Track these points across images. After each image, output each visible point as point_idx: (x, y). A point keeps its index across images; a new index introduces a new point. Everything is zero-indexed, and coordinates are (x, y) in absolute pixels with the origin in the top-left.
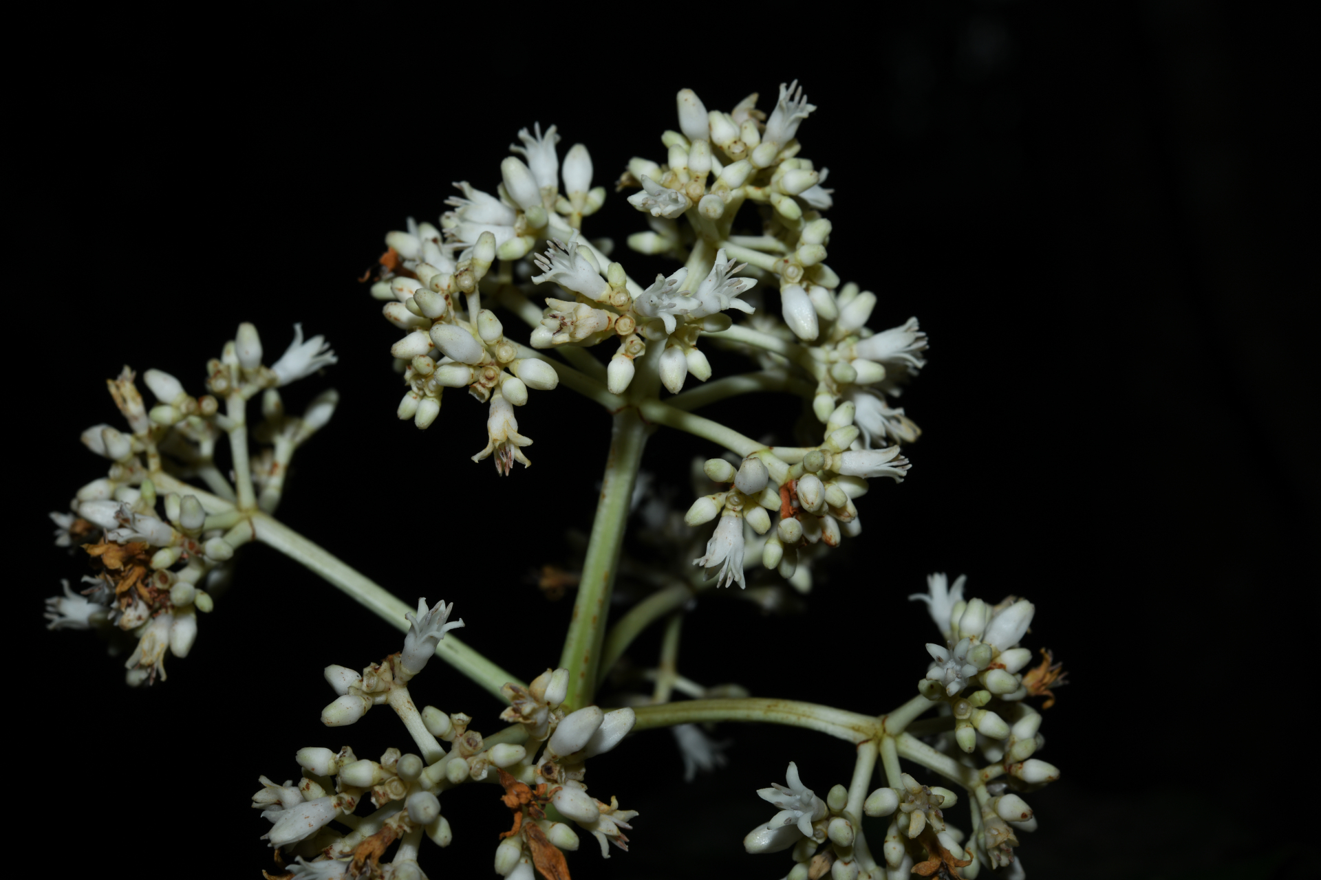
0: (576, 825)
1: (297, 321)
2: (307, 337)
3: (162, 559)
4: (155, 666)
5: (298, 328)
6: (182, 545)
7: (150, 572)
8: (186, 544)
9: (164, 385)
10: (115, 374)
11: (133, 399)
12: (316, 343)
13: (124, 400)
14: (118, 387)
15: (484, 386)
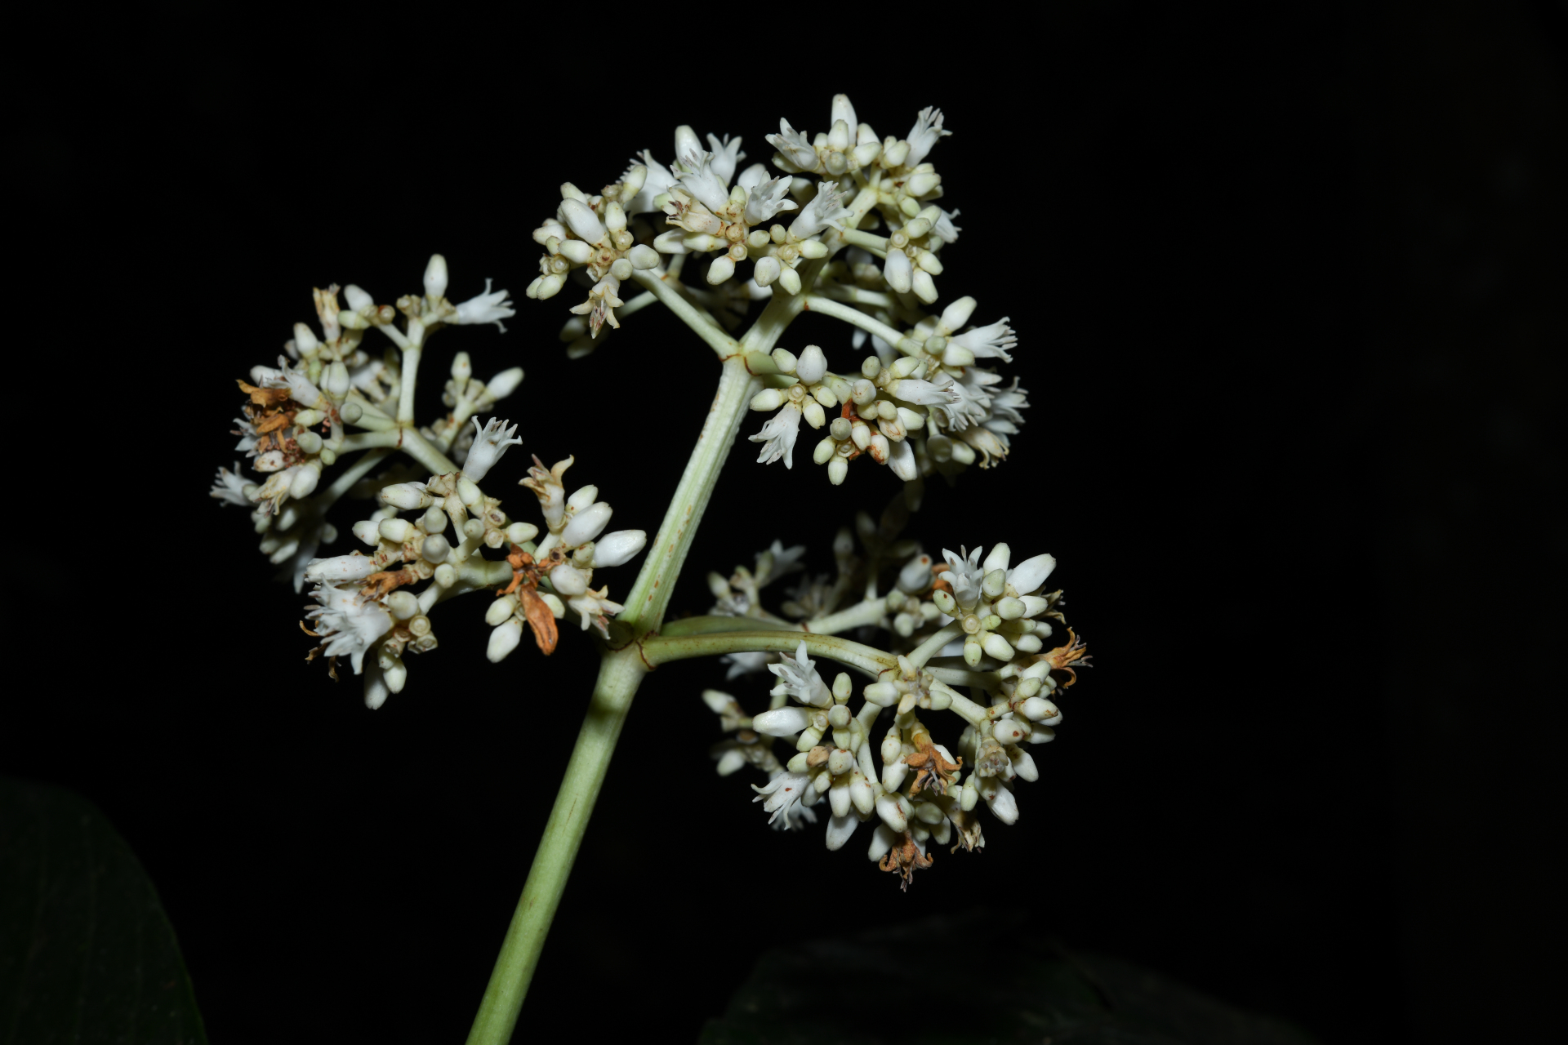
0: (565, 598)
1: (489, 277)
2: (494, 290)
3: (306, 418)
4: (273, 501)
5: (489, 282)
6: (326, 412)
7: (292, 424)
8: (330, 411)
9: (359, 299)
10: (324, 286)
11: (331, 308)
12: (502, 295)
13: (323, 306)
14: (321, 295)
15: (598, 264)
